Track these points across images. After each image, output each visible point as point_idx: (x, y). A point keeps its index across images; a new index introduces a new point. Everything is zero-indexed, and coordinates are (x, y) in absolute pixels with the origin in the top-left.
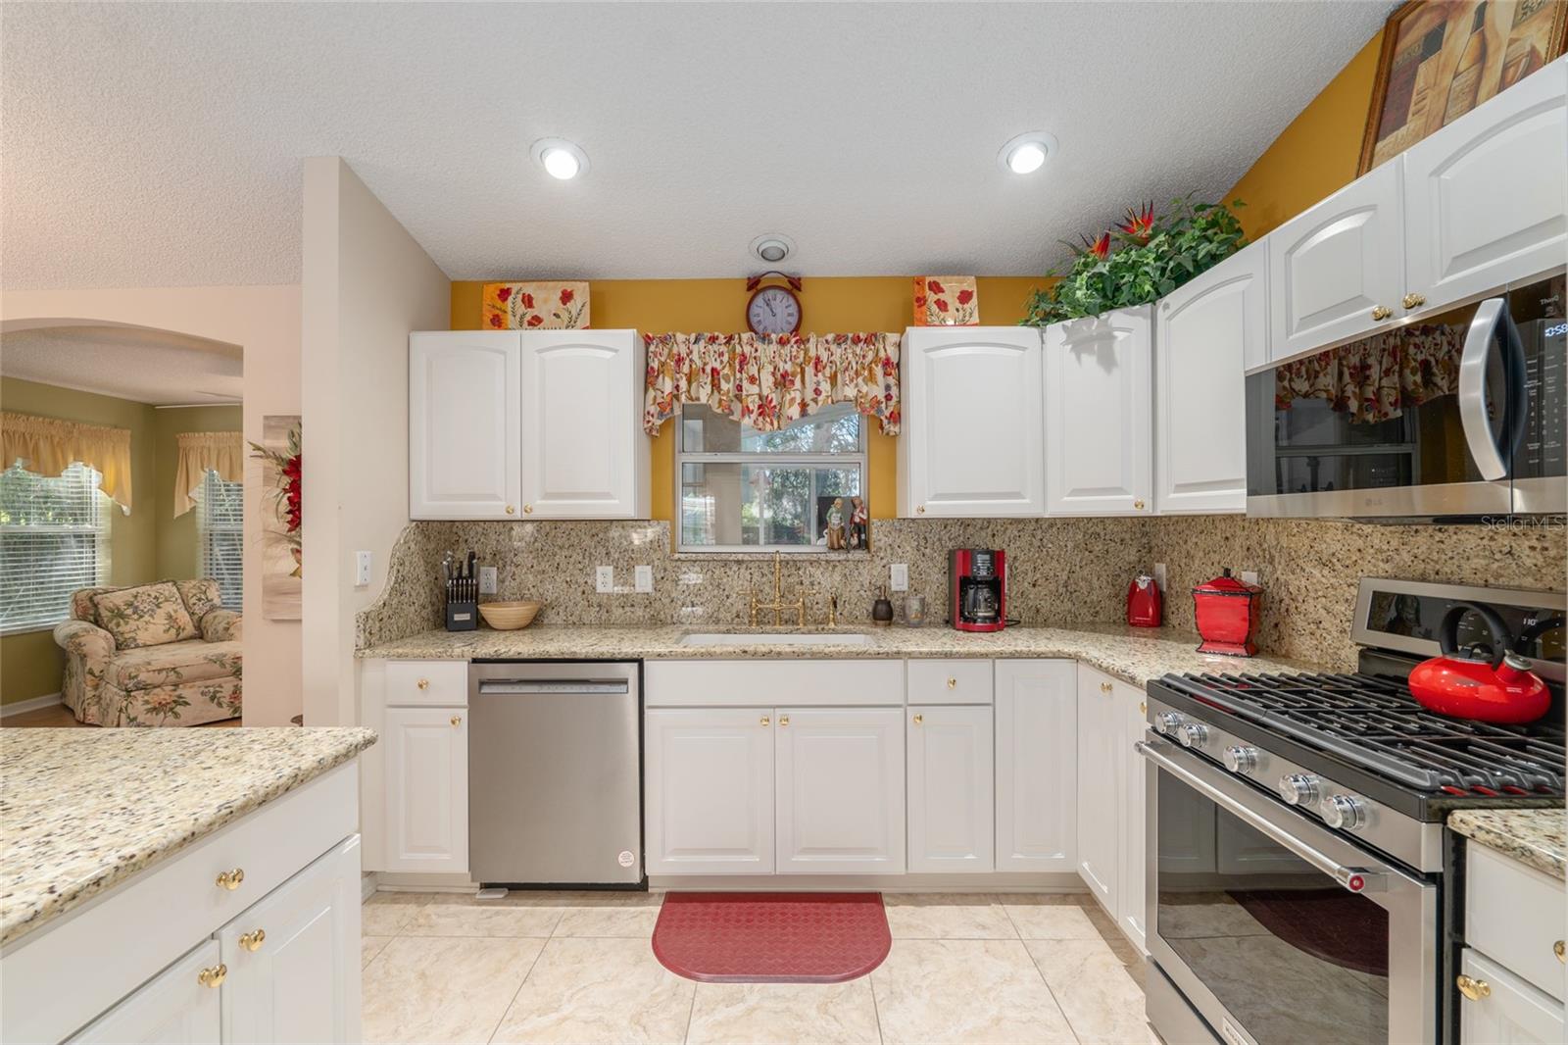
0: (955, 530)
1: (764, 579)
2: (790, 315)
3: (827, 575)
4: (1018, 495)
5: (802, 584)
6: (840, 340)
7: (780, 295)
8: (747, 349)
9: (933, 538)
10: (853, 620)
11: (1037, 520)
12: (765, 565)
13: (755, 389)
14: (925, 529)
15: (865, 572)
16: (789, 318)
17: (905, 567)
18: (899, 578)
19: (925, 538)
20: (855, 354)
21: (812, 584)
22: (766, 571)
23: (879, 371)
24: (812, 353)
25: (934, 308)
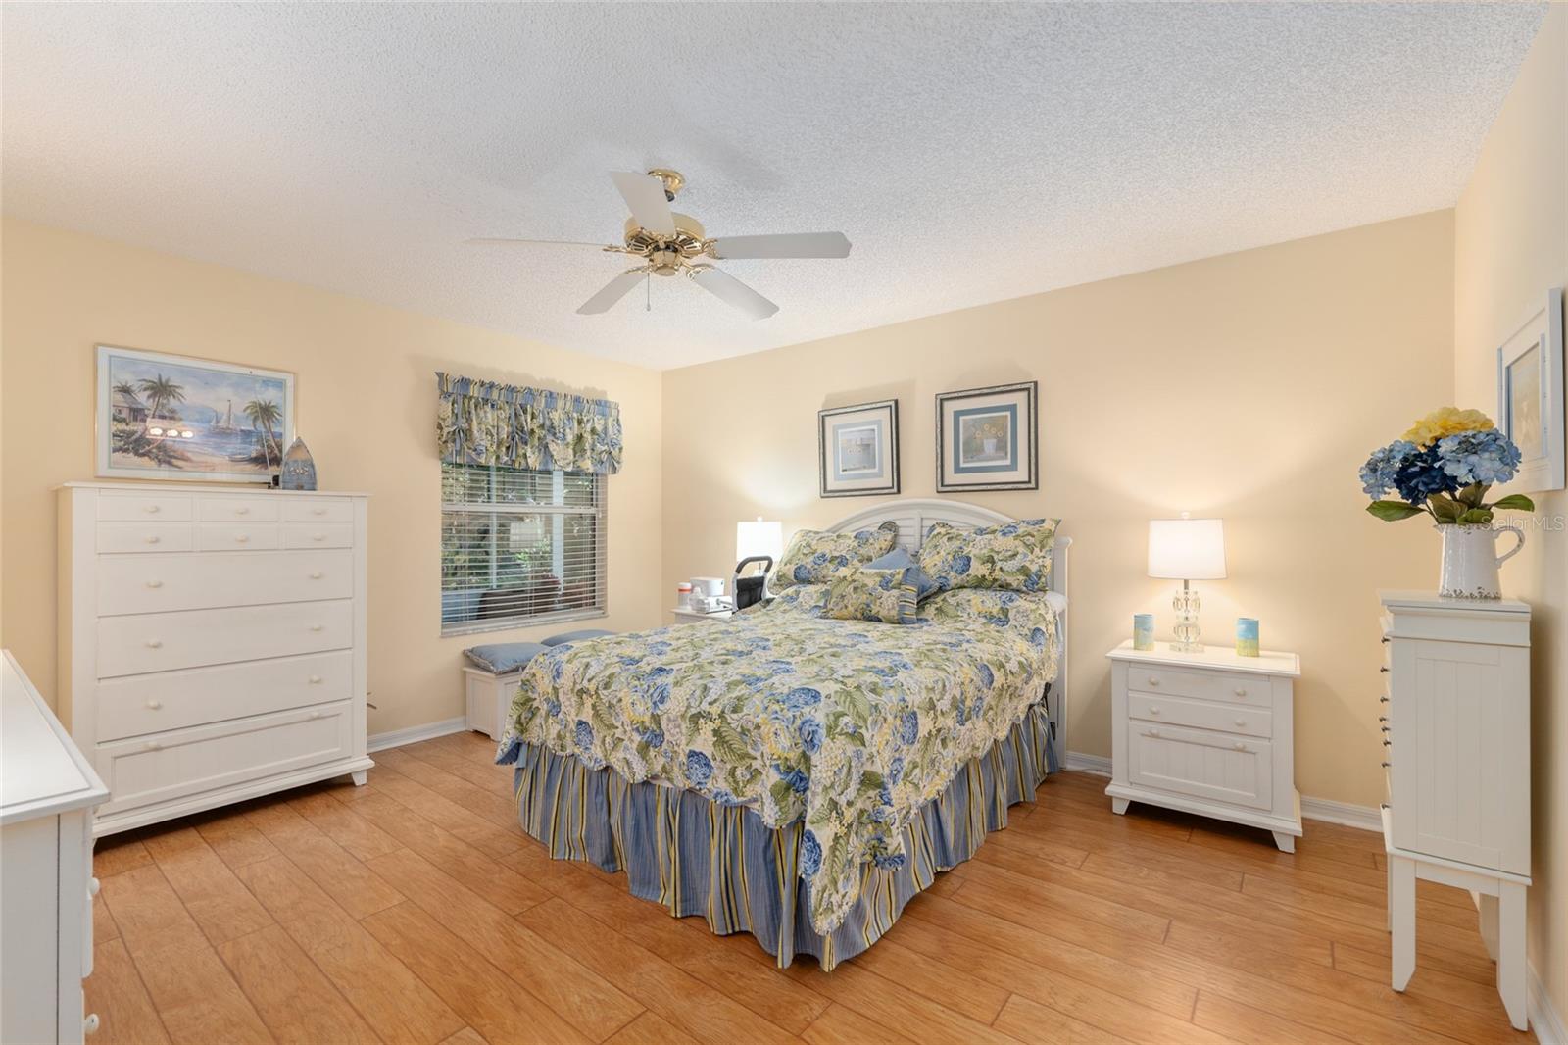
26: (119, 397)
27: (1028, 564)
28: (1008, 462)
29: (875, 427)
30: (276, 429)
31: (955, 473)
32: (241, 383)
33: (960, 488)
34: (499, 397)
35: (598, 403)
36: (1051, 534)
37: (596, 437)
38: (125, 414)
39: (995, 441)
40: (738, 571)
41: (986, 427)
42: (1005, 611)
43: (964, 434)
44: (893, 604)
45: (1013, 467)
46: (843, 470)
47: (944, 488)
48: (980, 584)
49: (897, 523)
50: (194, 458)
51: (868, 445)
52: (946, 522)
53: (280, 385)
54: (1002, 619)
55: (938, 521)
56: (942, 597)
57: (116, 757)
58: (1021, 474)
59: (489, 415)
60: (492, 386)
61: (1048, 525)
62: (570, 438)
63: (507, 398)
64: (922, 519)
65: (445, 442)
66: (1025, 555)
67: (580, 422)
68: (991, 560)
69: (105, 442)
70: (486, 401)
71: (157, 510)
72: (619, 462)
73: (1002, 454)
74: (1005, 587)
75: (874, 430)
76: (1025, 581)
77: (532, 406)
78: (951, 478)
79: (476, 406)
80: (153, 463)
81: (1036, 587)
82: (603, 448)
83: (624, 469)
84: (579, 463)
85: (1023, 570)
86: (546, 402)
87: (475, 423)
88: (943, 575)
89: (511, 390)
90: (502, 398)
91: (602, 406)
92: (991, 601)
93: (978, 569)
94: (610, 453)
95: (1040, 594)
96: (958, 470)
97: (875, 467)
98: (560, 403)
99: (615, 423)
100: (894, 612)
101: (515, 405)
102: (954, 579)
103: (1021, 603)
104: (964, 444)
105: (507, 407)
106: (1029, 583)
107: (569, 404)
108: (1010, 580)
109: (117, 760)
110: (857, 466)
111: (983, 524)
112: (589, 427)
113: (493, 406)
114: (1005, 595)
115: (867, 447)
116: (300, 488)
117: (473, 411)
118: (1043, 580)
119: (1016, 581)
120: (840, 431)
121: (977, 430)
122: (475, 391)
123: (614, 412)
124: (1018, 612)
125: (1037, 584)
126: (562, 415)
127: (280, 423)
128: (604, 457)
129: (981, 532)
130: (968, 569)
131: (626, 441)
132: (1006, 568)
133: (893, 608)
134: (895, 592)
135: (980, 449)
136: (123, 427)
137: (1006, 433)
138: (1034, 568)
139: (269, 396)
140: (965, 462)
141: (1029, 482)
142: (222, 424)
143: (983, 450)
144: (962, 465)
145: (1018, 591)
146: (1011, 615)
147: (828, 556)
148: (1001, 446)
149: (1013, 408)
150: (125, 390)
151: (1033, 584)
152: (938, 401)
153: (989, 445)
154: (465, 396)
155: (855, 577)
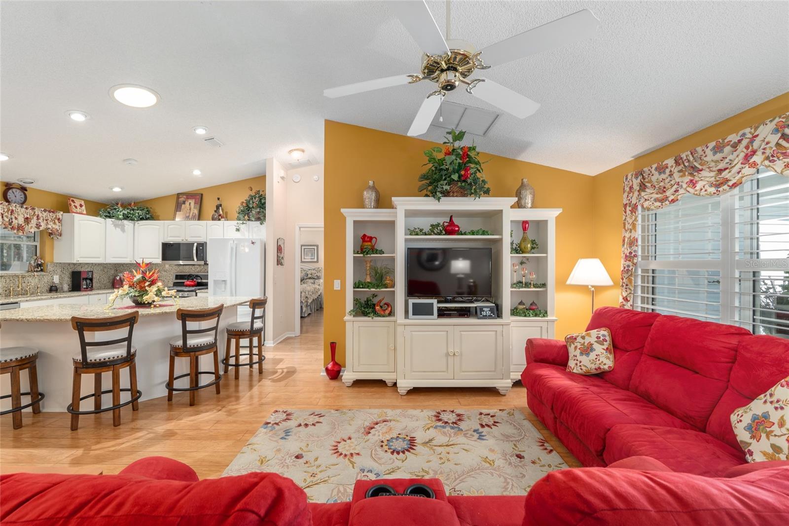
0: (72, 266)
1: (11, 282)
2: (22, 198)
3: (33, 279)
4: (99, 258)
5: (25, 282)
6: (45, 211)
7: (18, 191)
8: (14, 209)
9: (66, 268)
10: (42, 293)
11: (92, 264)
12: (11, 277)
13: (16, 221)
14: (63, 266)
15: (46, 278)
16: (21, 199)
17: (58, 276)
18: (56, 279)
19: (64, 268)
20: (50, 215)
21: (28, 282)
22: (11, 279)
23: (56, 221)
24: (36, 213)
25: (74, 207)
36: (320, 270)
48: (310, 278)
54: (314, 283)
61: (320, 269)
74: (314, 278)
85: (317, 276)
92: (312, 281)
93: (309, 276)
102: (305, 277)
103: (317, 281)
111: (309, 268)
129: (309, 270)
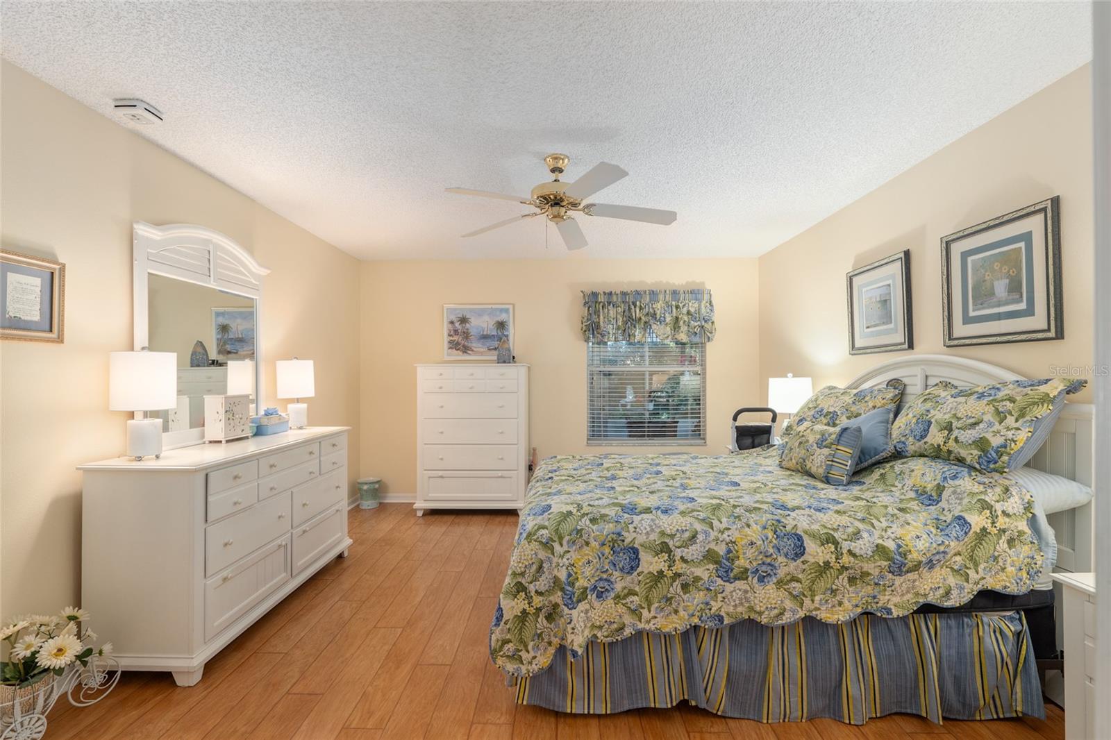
26: (450, 326)
27: (989, 436)
28: (1023, 306)
29: (890, 282)
30: (505, 333)
31: (964, 323)
32: (492, 312)
33: (968, 342)
34: (617, 299)
35: (692, 292)
36: (1045, 400)
37: (690, 316)
38: (452, 333)
39: (1007, 281)
40: (735, 419)
41: (997, 266)
42: (940, 489)
43: (972, 278)
44: (821, 462)
45: (1030, 312)
46: (868, 327)
47: (952, 341)
48: (936, 454)
49: (905, 380)
50: (475, 349)
51: (886, 301)
52: (948, 380)
53: (507, 311)
55: (942, 380)
56: (891, 464)
57: (430, 477)
58: (1038, 320)
59: (611, 312)
60: (611, 294)
61: (1050, 388)
62: (668, 319)
63: (622, 299)
64: (927, 377)
65: (585, 331)
66: (990, 424)
67: (677, 307)
68: (949, 427)
69: (446, 345)
70: (609, 303)
71: (441, 374)
72: (711, 333)
73: (1016, 296)
74: (959, 461)
75: (889, 285)
76: (980, 457)
77: (641, 302)
78: (960, 330)
79: (603, 307)
80: (461, 353)
81: (992, 466)
82: (696, 324)
83: (717, 336)
84: (676, 336)
85: (982, 444)
86: (650, 298)
87: (601, 317)
88: (903, 439)
89: (624, 294)
90: (619, 300)
91: (696, 293)
93: (936, 437)
94: (703, 327)
95: (996, 476)
96: (967, 320)
97: (891, 323)
98: (661, 297)
99: (708, 304)
100: (821, 471)
101: (629, 303)
102: (909, 446)
104: (973, 289)
105: (623, 305)
106: (984, 461)
107: (667, 297)
108: (963, 453)
109: (431, 479)
110: (878, 322)
112: (685, 311)
113: (613, 306)
114: (949, 469)
115: (885, 302)
116: (504, 362)
117: (601, 310)
118: (1005, 458)
119: (971, 455)
120: (864, 290)
121: (986, 271)
122: (601, 298)
123: (706, 297)
124: (954, 492)
125: (996, 463)
126: (663, 305)
127: (507, 330)
128: (698, 330)
129: (960, 393)
130: (926, 436)
131: (717, 317)
132: (961, 438)
133: (821, 466)
134: (826, 451)
135: (992, 293)
136: (451, 338)
137: (1021, 269)
138: (996, 441)
139: (503, 317)
140: (974, 310)
141: (1049, 330)
142: (485, 333)
143: (994, 294)
144: (972, 314)
145: (971, 468)
146: (945, 495)
147: (825, 411)
148: (1015, 287)
149: (1027, 237)
150: (452, 323)
151: (989, 462)
152: (944, 245)
153: (1001, 287)
154: (596, 302)
155: (805, 433)
